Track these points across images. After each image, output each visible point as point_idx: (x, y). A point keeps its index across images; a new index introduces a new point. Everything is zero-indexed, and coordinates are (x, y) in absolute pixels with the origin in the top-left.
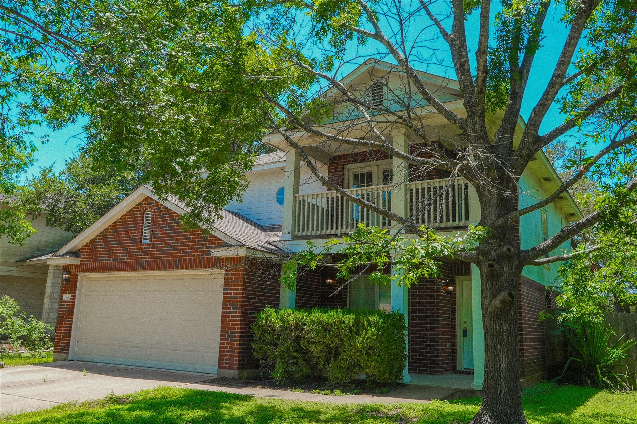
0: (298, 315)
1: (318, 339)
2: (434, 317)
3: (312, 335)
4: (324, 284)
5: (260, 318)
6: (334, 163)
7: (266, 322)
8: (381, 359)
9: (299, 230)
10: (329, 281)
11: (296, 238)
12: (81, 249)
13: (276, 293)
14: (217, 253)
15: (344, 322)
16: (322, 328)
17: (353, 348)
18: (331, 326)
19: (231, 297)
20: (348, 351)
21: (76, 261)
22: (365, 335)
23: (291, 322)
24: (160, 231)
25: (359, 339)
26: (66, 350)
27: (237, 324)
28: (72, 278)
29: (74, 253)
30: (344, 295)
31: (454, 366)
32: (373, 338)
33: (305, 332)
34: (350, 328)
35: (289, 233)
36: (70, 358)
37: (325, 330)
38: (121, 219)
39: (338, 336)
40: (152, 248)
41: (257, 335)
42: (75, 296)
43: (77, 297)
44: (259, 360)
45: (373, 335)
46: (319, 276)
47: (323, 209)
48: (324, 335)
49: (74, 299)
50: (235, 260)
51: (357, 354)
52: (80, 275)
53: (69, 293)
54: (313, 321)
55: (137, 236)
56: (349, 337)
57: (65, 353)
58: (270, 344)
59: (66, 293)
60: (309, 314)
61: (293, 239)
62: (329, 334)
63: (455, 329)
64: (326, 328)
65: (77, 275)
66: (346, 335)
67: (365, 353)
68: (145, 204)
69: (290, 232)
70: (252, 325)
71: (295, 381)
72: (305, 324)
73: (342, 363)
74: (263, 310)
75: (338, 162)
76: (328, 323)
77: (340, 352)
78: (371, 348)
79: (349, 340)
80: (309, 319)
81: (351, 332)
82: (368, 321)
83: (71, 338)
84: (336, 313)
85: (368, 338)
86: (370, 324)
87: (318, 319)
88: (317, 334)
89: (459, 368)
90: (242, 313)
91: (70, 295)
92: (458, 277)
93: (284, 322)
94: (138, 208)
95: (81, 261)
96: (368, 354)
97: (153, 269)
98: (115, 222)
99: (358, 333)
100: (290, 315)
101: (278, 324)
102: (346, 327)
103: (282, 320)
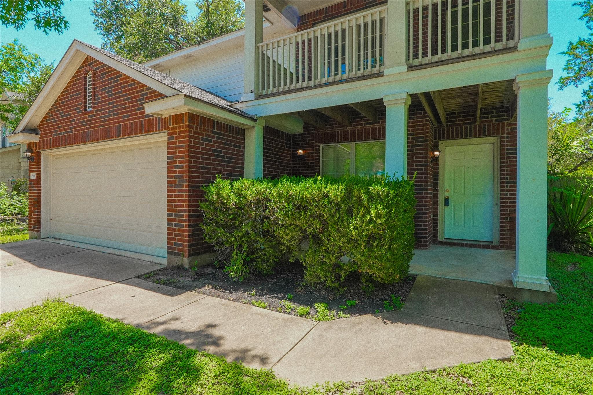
0: (260, 187)
1: (288, 221)
2: (421, 185)
3: (279, 215)
4: (295, 155)
5: (210, 192)
6: (304, 23)
7: (218, 198)
8: (393, 255)
9: (263, 88)
10: (300, 151)
11: (260, 97)
12: (40, 125)
13: (239, 163)
15: (327, 196)
16: (294, 205)
17: (343, 236)
18: (308, 202)
19: (176, 167)
20: (335, 240)
21: (36, 139)
22: (363, 216)
23: (249, 198)
24: (101, 94)
25: (354, 223)
26: (38, 229)
27: (184, 201)
28: (35, 156)
29: (33, 131)
30: (317, 166)
31: (435, 236)
32: (379, 221)
33: (270, 212)
34: (338, 204)
35: (252, 92)
36: (43, 235)
37: (299, 208)
38: (67, 87)
39: (319, 217)
40: (95, 116)
41: (208, 213)
42: (40, 174)
43: (42, 176)
44: (214, 246)
45: (379, 216)
46: (290, 148)
47: (291, 73)
48: (298, 215)
49: (40, 177)
50: (177, 118)
51: (350, 246)
52: (43, 153)
53: (35, 171)
54: (280, 196)
55: (81, 104)
56: (336, 218)
57: (36, 231)
58: (225, 226)
59: (32, 172)
60: (275, 185)
61: (256, 99)
62: (305, 213)
63: (437, 198)
64: (300, 205)
65: (40, 153)
66: (332, 216)
67: (363, 244)
68: (86, 66)
69: (253, 90)
70: (201, 201)
71: (260, 273)
72: (269, 200)
73: (324, 257)
74: (213, 182)
75: (308, 22)
76: (302, 198)
77: (323, 242)
78: (373, 237)
79: (336, 223)
80: (274, 192)
81: (338, 210)
82: (368, 193)
83: (42, 216)
84: (315, 182)
85: (371, 220)
86: (371, 198)
87: (288, 193)
88: (286, 214)
89: (440, 239)
90: (189, 186)
91: (35, 173)
92: (442, 142)
93: (240, 197)
94: (80, 72)
95: (40, 138)
96: (369, 245)
98: (63, 92)
99: (350, 213)
100: (249, 187)
101: (233, 200)
102: (331, 203)
103: (238, 195)
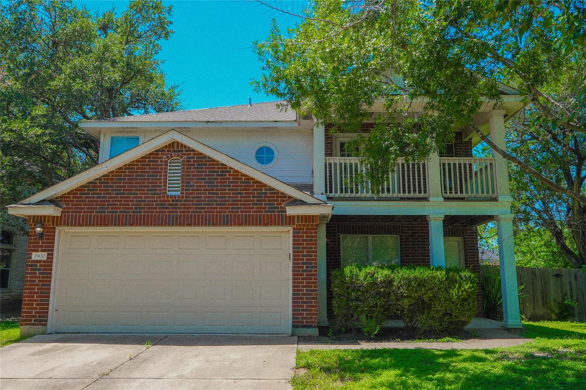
14: (291, 211)
19: (303, 256)
20: (443, 303)
21: (55, 212)
28: (48, 232)
29: (52, 201)
35: (322, 194)
36: (49, 330)
40: (185, 201)
41: (340, 292)
42: (52, 255)
43: (55, 257)
49: (52, 259)
52: (58, 229)
53: (43, 251)
54: (403, 278)
55: (159, 186)
57: (41, 325)
59: (37, 251)
65: (55, 229)
68: (169, 151)
80: (400, 275)
83: (50, 305)
91: (46, 253)
94: (157, 154)
95: (62, 212)
97: (189, 225)
98: (120, 168)
